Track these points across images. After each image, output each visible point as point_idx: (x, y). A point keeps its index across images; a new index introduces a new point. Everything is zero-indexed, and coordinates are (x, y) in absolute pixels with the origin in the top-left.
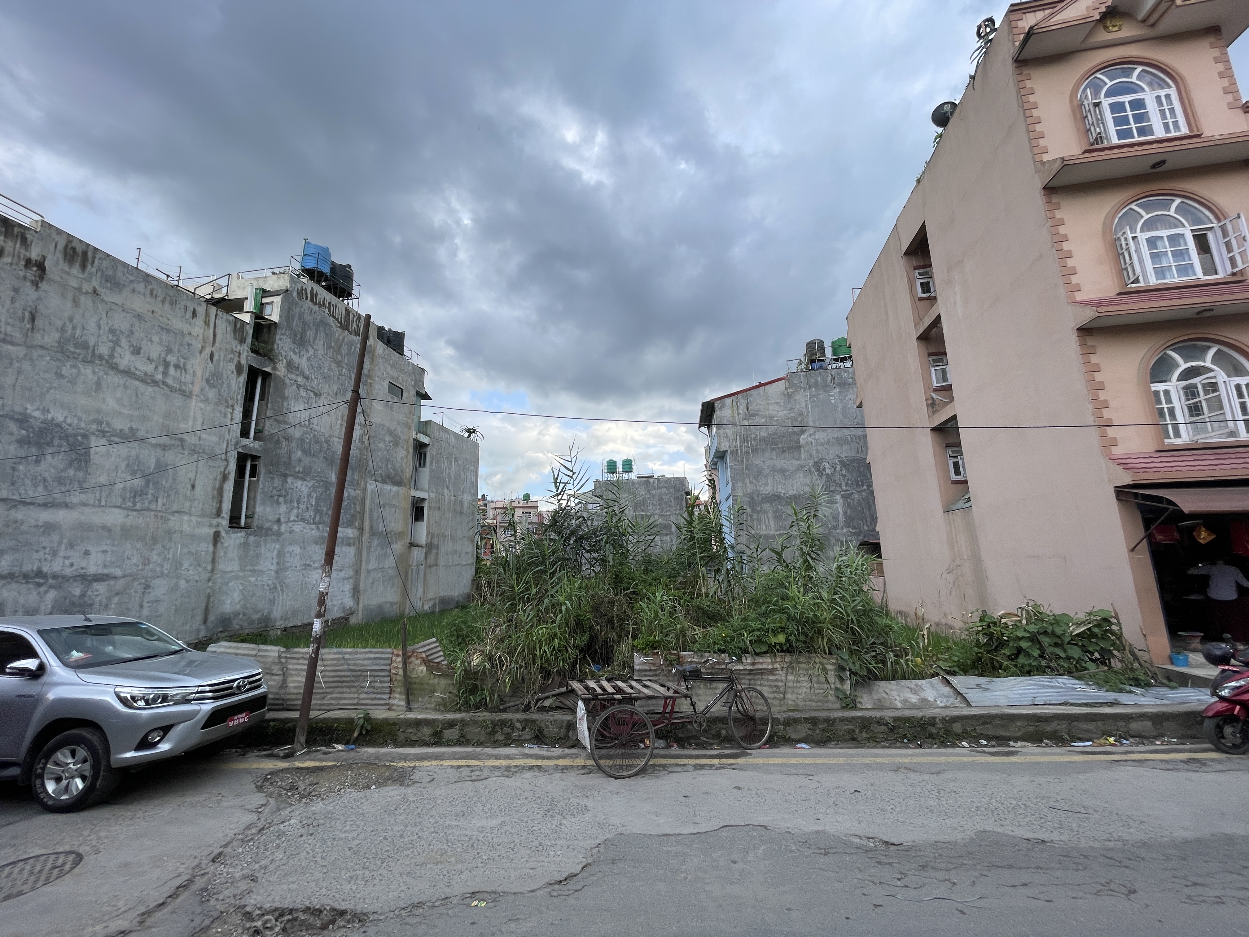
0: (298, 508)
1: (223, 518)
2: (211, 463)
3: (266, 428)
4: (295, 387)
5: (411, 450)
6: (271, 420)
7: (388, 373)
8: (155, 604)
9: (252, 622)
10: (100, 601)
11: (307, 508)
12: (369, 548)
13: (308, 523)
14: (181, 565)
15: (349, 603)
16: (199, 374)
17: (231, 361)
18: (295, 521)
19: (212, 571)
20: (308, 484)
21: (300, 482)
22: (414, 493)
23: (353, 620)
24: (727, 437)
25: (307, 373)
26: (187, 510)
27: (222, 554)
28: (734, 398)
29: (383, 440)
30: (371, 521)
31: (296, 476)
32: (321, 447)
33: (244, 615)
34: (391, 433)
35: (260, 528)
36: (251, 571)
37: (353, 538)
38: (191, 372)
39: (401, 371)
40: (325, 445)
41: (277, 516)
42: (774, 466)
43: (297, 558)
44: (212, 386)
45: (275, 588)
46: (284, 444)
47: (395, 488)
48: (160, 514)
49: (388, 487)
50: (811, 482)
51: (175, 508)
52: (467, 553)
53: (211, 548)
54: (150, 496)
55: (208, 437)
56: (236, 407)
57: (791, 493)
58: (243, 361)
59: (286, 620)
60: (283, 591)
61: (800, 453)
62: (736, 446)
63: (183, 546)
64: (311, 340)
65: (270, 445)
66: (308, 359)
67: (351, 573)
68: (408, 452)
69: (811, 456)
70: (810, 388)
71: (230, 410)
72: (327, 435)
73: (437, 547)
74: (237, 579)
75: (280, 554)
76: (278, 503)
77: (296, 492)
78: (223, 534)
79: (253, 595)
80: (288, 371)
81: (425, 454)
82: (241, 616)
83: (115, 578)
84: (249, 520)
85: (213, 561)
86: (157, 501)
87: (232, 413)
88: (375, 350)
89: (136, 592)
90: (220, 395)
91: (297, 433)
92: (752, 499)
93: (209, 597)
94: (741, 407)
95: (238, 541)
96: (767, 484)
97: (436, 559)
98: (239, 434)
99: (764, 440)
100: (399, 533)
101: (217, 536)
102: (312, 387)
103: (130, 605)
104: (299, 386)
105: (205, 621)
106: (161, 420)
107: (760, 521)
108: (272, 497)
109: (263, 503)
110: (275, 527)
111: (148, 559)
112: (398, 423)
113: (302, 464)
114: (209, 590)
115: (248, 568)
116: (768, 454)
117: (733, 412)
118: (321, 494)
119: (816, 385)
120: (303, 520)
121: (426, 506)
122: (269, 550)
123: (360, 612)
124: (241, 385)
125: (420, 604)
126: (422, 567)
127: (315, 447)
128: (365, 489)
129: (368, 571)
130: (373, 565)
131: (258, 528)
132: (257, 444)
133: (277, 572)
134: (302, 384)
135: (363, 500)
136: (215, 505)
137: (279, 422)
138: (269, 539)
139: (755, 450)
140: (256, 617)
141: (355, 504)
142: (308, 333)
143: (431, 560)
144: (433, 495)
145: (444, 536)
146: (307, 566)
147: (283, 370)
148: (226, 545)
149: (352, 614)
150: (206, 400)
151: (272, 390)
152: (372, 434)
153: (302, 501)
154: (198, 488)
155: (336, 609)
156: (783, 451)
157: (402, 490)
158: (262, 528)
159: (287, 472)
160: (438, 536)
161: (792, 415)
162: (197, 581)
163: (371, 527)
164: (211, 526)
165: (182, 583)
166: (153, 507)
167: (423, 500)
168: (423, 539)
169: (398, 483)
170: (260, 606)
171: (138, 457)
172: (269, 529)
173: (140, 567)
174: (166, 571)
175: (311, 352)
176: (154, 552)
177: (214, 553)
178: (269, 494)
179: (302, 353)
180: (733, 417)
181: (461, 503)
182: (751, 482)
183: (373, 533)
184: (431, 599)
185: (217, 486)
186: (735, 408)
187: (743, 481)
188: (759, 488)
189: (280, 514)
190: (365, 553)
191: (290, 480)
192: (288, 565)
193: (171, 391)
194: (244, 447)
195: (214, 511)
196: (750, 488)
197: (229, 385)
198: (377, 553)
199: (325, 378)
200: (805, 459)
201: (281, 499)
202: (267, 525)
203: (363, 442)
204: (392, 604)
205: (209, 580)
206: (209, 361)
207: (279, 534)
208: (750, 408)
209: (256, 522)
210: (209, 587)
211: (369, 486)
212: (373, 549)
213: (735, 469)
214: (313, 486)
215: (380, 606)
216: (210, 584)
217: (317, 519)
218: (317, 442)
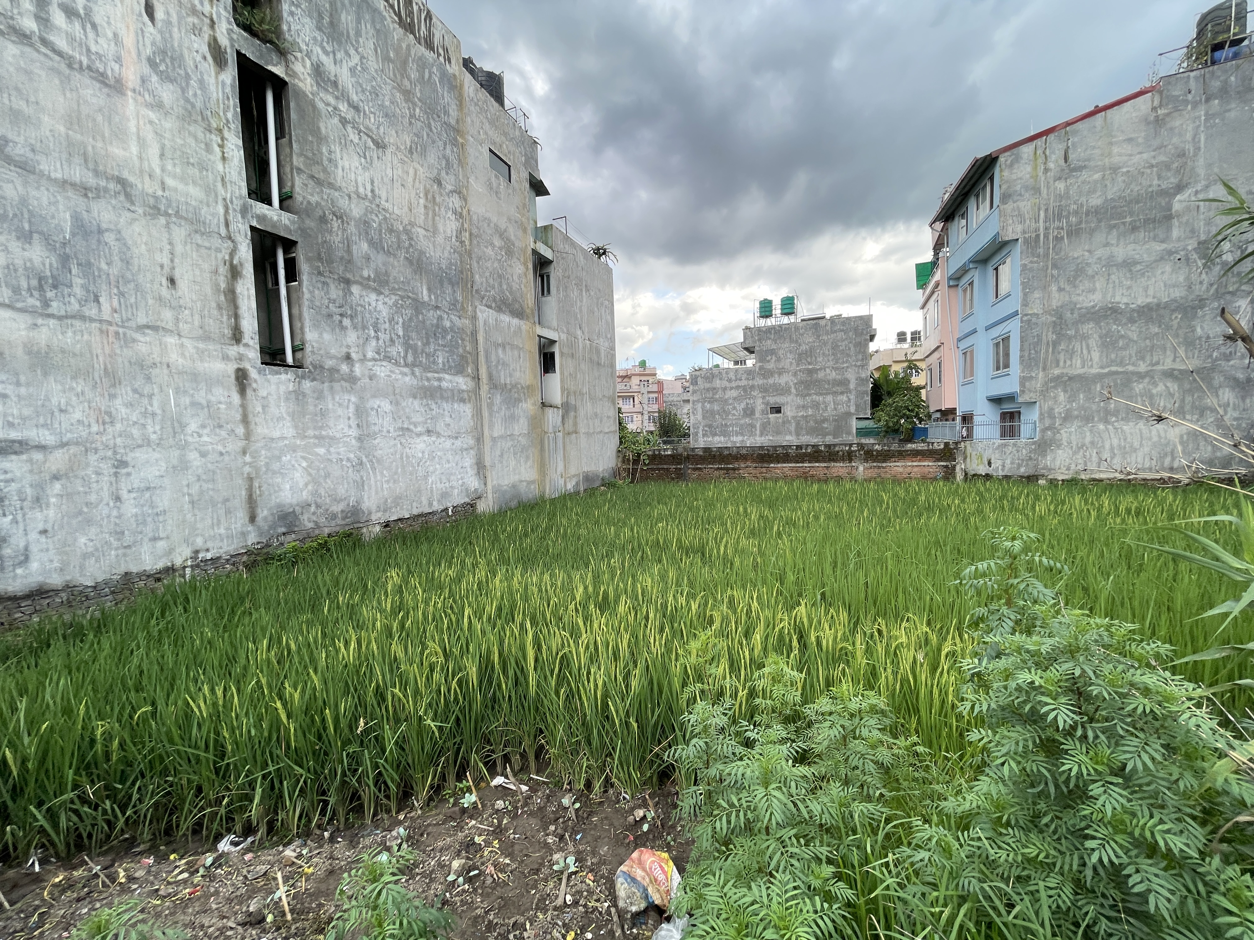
0: (378, 339)
1: (246, 345)
2: (198, 238)
3: (297, 189)
4: (336, 120)
5: (530, 266)
6: (304, 176)
7: (486, 133)
8: (147, 495)
9: (334, 516)
10: (20, 492)
11: (392, 340)
12: (490, 406)
13: (397, 364)
14: (183, 426)
15: (474, 483)
16: (129, 40)
17: (196, 31)
18: (375, 360)
19: (248, 436)
20: (386, 300)
21: (373, 296)
22: (540, 331)
23: (481, 507)
24: (1020, 215)
25: (355, 98)
26: (170, 326)
27: (259, 409)
28: (1039, 142)
29: (492, 244)
30: (488, 367)
31: (365, 284)
32: (398, 238)
33: (318, 506)
34: (501, 234)
35: (319, 367)
36: (315, 437)
37: (468, 391)
38: (110, 35)
39: (505, 134)
40: (404, 237)
41: (344, 350)
42: (1111, 257)
43: (388, 419)
44: (166, 77)
45: (361, 464)
46: (335, 225)
47: (515, 321)
48: (112, 329)
49: (506, 318)
50: (1187, 278)
51: (142, 319)
52: (608, 417)
53: (236, 398)
54: (78, 291)
55: (181, 187)
56: (226, 134)
57: (1141, 301)
58: (224, 41)
59: (385, 511)
60: (374, 469)
61: (1169, 229)
62: (1037, 230)
63: (177, 391)
64: (352, 33)
65: (310, 223)
66: (352, 70)
67: (472, 442)
68: (527, 269)
69: (1193, 231)
70: (1207, 100)
71: (215, 139)
72: (406, 221)
73: (575, 409)
74: (294, 451)
75: (360, 412)
76: (343, 328)
77: (370, 312)
78: (253, 374)
79: (327, 476)
80: (318, 84)
81: (548, 277)
82: (313, 509)
83: (42, 448)
84: (299, 355)
85: (245, 420)
86: (97, 300)
87: (221, 146)
88: (462, 86)
89: (98, 474)
90: (187, 100)
91: (356, 210)
92: (1061, 317)
93: (250, 479)
94: (1054, 157)
95: (282, 388)
96: (1093, 291)
97: (575, 424)
98: (245, 191)
99: (1097, 212)
100: (528, 387)
101: (241, 377)
102: (367, 128)
103: (93, 498)
104: (344, 122)
105: (253, 519)
106: (62, 129)
107: (1071, 354)
108: (330, 316)
109: (316, 326)
110: (344, 368)
111: (109, 414)
112: (509, 219)
113: (373, 265)
114: (247, 469)
115: (310, 433)
116: (1100, 237)
117: (1035, 168)
118: (411, 319)
119: (1224, 92)
120: (388, 358)
121: (556, 349)
122: (340, 405)
123: (490, 496)
124: (228, 90)
125: (562, 482)
126: (560, 434)
127: (389, 240)
128: (474, 318)
129: (494, 440)
130: (498, 431)
131: (315, 367)
132: (285, 218)
133: (360, 439)
134: (349, 117)
135: (474, 334)
136: (226, 320)
137: (319, 182)
138: (337, 386)
139: (1074, 232)
140: (337, 508)
141: (463, 340)
142: (343, 16)
143: (569, 426)
144: (564, 336)
145: (581, 394)
146: (405, 431)
147: (309, 80)
148: (263, 393)
149: (479, 498)
150: (158, 106)
151: (293, 116)
152: (475, 231)
153: (383, 327)
154: (183, 285)
155: (456, 491)
156: (1134, 229)
157: (525, 325)
158: (322, 367)
159: (349, 276)
160: (575, 393)
161: (1162, 158)
162: (221, 454)
163: (490, 377)
164: (226, 358)
165: (193, 456)
166: (91, 311)
167: (553, 342)
168: (557, 398)
169: (519, 314)
170: (341, 491)
171: (24, 201)
172: (334, 370)
173: (95, 428)
174: (153, 437)
175: (356, 59)
176: (118, 401)
177: (243, 406)
178: (324, 311)
179: (339, 56)
180: (1035, 177)
181: (598, 352)
182: (1060, 290)
183: (494, 386)
184: (574, 476)
185: (223, 286)
186: (1041, 160)
187: (1044, 288)
188: (1074, 299)
189: (348, 347)
190: (486, 414)
191: (355, 289)
192: (376, 429)
193: (70, 66)
194: (262, 218)
195: (228, 332)
196: (1057, 299)
197: (201, 82)
198: (502, 413)
199: (387, 115)
200: (1179, 239)
201: (346, 322)
202: (329, 363)
203: (462, 242)
204: (529, 483)
205: (244, 453)
206: (146, 18)
207: (352, 379)
208: (1072, 156)
209: (309, 358)
210: (245, 464)
211: (479, 314)
212: (495, 408)
213: (1031, 270)
214: (395, 304)
215: (514, 486)
216: (248, 458)
217: (410, 358)
218: (391, 231)
